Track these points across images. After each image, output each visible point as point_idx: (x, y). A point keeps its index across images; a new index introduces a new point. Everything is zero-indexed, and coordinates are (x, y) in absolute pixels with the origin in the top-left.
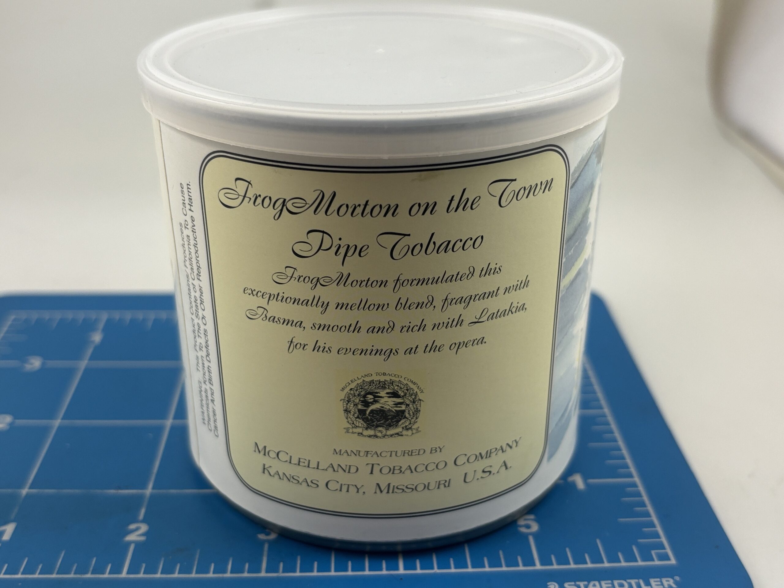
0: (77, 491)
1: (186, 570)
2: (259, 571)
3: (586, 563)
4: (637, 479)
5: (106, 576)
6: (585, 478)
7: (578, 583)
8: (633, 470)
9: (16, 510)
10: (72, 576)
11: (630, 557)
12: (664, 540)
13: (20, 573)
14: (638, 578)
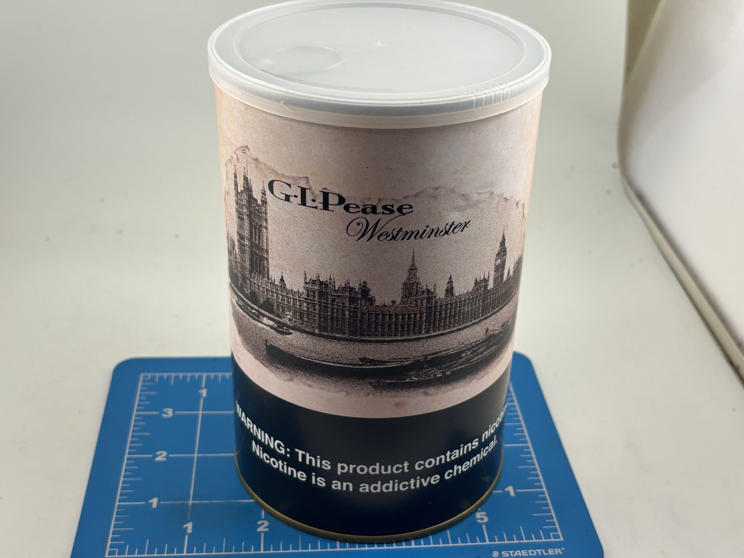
0: (221, 501)
1: (296, 547)
2: (336, 548)
3: (514, 540)
4: (545, 489)
5: (252, 552)
6: (515, 489)
7: (509, 552)
8: (543, 484)
9: (189, 514)
10: (233, 553)
11: (538, 537)
12: (557, 526)
13: (204, 552)
14: (542, 549)
